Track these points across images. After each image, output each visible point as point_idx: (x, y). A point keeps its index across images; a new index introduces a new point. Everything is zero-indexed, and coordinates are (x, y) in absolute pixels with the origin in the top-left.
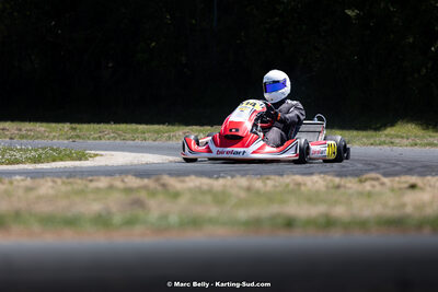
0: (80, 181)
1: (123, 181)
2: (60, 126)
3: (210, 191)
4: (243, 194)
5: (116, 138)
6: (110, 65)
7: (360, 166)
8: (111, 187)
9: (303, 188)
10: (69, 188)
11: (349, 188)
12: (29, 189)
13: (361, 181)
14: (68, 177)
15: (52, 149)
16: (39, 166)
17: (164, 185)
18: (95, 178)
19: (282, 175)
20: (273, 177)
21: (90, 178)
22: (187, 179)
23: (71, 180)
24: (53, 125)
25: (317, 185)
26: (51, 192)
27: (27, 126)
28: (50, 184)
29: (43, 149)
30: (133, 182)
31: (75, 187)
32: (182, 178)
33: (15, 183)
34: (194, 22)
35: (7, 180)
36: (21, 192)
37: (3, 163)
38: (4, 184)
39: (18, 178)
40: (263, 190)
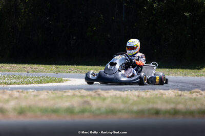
0: (59, 92)
1: (80, 92)
2: (51, 66)
3: (120, 97)
4: (136, 99)
5: (76, 72)
7: (191, 86)
8: (74, 95)
9: (164, 96)
11: (186, 96)
12: (35, 96)
13: (191, 93)
14: (54, 90)
15: (47, 77)
16: (41, 85)
17: (99, 94)
18: (67, 91)
19: (154, 90)
20: (150, 91)
21: (64, 91)
22: (110, 91)
23: (56, 92)
24: (48, 66)
25: (171, 94)
26: (46, 97)
27: (35, 66)
28: (46, 93)
29: (43, 77)
30: (84, 92)
31: (58, 95)
32: (107, 91)
33: (29, 93)
34: (114, 18)
35: (25, 91)
36: (32, 97)
37: (23, 84)
38: (24, 93)
39: (31, 90)
40: (145, 97)
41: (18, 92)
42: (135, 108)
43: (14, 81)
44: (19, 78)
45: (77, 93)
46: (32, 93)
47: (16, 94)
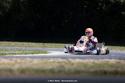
0: (45, 60)
1: (57, 60)
2: (40, 44)
3: (82, 63)
4: (92, 64)
5: (55, 47)
6: (54, 27)
8: (54, 61)
9: (109, 63)
10: (42, 61)
11: (122, 63)
12: (31, 62)
14: (42, 58)
15: (37, 50)
16: (33, 55)
17: (69, 61)
18: (50, 59)
19: (103, 59)
20: (100, 59)
21: (48, 59)
22: (76, 59)
23: (43, 59)
24: (38, 43)
25: (113, 62)
26: (37, 62)
27: (30, 44)
28: (37, 60)
29: (35, 50)
30: (60, 60)
32: (74, 59)
33: (27, 60)
34: (78, 15)
35: (24, 59)
36: (28, 63)
37: (23, 54)
38: (24, 60)
39: (27, 58)
40: (98, 63)
41: (20, 59)
42: (92, 70)
43: (18, 52)
44: (20, 51)
45: (56, 60)
46: (29, 60)
47: (19, 60)
